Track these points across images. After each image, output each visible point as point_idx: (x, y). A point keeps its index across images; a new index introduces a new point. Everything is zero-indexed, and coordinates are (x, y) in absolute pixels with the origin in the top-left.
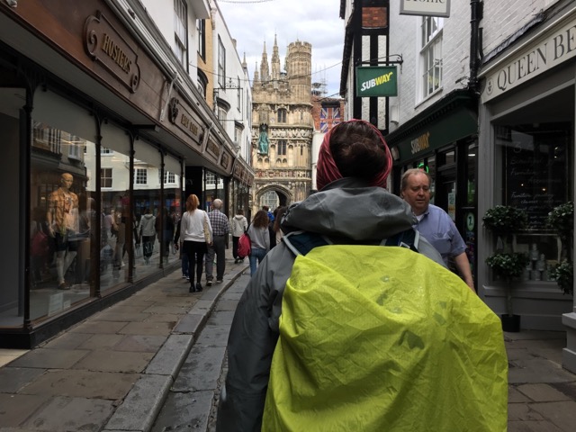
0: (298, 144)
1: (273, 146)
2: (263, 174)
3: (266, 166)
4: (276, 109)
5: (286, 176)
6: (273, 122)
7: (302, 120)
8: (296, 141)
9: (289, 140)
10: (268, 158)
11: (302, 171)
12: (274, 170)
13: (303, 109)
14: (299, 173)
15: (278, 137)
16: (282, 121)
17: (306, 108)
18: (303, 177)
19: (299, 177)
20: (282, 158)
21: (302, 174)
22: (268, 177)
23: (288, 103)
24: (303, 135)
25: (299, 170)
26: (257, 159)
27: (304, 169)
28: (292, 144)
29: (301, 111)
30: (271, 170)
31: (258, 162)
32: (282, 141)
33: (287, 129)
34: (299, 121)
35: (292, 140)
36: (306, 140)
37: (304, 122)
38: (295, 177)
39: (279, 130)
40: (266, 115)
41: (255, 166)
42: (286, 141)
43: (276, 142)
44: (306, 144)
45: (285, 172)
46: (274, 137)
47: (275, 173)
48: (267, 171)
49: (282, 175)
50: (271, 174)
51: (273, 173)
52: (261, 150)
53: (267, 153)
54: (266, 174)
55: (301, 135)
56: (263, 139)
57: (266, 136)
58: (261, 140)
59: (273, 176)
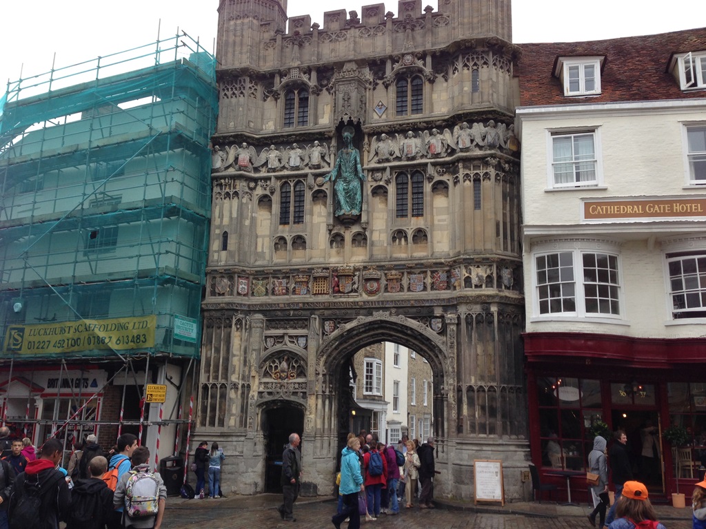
0: (462, 173)
1: (380, 191)
2: (346, 285)
3: (356, 257)
4: (389, 73)
5: (425, 289)
6: (380, 115)
7: (476, 94)
8: (456, 164)
9: (434, 164)
10: (362, 230)
11: (478, 264)
12: (380, 268)
13: (480, 57)
14: (470, 274)
15: (394, 159)
16: (409, 108)
17: (488, 55)
18: (484, 286)
19: (471, 287)
20: (410, 228)
21: (482, 276)
22: (361, 295)
23: (428, 47)
24: (478, 140)
25: (470, 264)
26: (328, 236)
27: (488, 259)
28: (445, 178)
29: (470, 68)
30: (370, 269)
31: (332, 247)
32: (407, 171)
33: (423, 130)
34: (466, 100)
35: (442, 164)
36: (492, 157)
37: (485, 98)
38: (457, 288)
39: (398, 137)
40: (354, 95)
41: (322, 260)
42: (423, 170)
43: (389, 177)
44: (493, 172)
45: (422, 275)
46: (382, 159)
47: (387, 281)
48: (357, 273)
49: (410, 284)
50: (372, 282)
51: (377, 280)
52: (337, 205)
53: (358, 214)
54: (354, 283)
55: (472, 141)
56: (346, 168)
57: (356, 161)
58: (339, 175)
59: (378, 290)
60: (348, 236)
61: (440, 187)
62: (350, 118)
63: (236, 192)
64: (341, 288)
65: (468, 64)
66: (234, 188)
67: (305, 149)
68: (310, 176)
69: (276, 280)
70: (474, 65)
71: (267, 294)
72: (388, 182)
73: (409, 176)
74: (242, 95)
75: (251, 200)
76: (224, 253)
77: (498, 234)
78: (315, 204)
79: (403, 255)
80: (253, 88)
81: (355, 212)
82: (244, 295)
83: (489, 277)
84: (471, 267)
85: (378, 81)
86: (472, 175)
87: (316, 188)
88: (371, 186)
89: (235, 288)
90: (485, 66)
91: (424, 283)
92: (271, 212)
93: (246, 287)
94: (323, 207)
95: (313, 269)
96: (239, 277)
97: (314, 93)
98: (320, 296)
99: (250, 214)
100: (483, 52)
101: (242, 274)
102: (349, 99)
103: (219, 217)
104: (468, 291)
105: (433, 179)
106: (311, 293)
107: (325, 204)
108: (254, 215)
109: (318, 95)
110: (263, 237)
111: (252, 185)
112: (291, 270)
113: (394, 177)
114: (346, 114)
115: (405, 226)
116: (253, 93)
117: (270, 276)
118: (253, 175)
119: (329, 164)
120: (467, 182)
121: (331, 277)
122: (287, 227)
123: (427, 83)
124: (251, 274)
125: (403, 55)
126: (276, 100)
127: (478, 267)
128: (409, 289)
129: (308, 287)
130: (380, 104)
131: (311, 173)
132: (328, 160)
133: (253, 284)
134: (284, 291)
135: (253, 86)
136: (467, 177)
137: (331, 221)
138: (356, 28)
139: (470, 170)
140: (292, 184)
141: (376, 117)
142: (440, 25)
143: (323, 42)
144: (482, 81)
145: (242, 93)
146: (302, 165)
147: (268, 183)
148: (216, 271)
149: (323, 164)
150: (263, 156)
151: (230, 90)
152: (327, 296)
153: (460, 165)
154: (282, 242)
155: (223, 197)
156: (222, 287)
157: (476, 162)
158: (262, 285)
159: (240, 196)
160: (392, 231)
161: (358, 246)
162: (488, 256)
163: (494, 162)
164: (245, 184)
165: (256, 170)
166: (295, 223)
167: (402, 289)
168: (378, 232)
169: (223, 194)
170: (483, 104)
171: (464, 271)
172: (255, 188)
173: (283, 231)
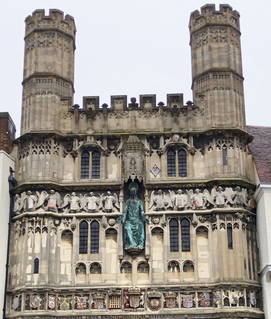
0: (219, 222)
1: (158, 231)
3: (141, 280)
4: (162, 146)
5: (194, 306)
6: (155, 175)
7: (226, 167)
8: (214, 215)
9: (198, 214)
10: (145, 260)
11: (233, 288)
12: (161, 289)
13: (228, 141)
14: (228, 295)
15: (168, 209)
16: (177, 172)
17: (233, 140)
18: (238, 305)
19: (229, 305)
20: (181, 260)
21: (236, 298)
22: (146, 310)
23: (191, 130)
24: (230, 200)
25: (227, 289)
26: (119, 264)
27: (240, 285)
28: (205, 224)
29: (221, 148)
30: (153, 290)
31: (121, 272)
32: (178, 218)
33: (189, 189)
34: (219, 170)
35: (203, 215)
36: (240, 212)
37: (232, 170)
38: (218, 306)
39: (171, 193)
40: (138, 160)
41: (114, 282)
42: (189, 218)
43: (165, 222)
44: (240, 223)
45: (192, 296)
46: (159, 208)
47: (165, 299)
48: (143, 293)
49: (183, 301)
50: (155, 300)
51: (158, 298)
52: (126, 241)
53: (142, 248)
54: (141, 301)
55: (225, 200)
56: (133, 214)
57: (140, 208)
58: (127, 218)
59: (159, 306)
60: (135, 264)
61: (202, 231)
62: (136, 177)
63: (45, 227)
64: (131, 304)
65: (219, 145)
66: (44, 224)
67: (100, 196)
68: (104, 217)
69: (78, 298)
70: (223, 146)
71: (71, 308)
72: (164, 225)
73: (179, 222)
74: (48, 153)
75: (56, 234)
76: (36, 276)
77: (245, 268)
78: (107, 239)
79: (177, 280)
80: (57, 148)
81: (141, 247)
82: (53, 309)
83: (242, 299)
84: (228, 291)
85: (153, 150)
86: (226, 224)
87: (109, 227)
88: (151, 227)
89: (47, 304)
90: (231, 148)
91: (193, 301)
92: (72, 244)
93: (54, 303)
94: (113, 241)
95: (108, 289)
96: (49, 295)
97: (104, 155)
98: (114, 310)
99: (55, 245)
100: (230, 138)
101: (52, 292)
102: (135, 163)
103: (31, 247)
104: (227, 308)
105: (197, 225)
106: (107, 308)
107: (116, 239)
108: (58, 245)
109: (107, 156)
110: (66, 262)
111: (57, 222)
112: (91, 289)
113: (168, 221)
114: (133, 174)
115: (178, 258)
116: (56, 152)
117: (73, 294)
118: (57, 214)
119: (119, 210)
120: (223, 229)
121: (123, 295)
122: (85, 256)
123: (190, 155)
124: (58, 292)
125: (173, 134)
126: (74, 157)
127: (233, 291)
128: (182, 306)
129: (104, 303)
130: (155, 167)
131: (105, 216)
132: (118, 206)
133: (58, 300)
134: (85, 306)
135: (56, 146)
136: (223, 226)
137: (122, 253)
138: (136, 110)
139: (224, 220)
140: (89, 223)
141: (152, 176)
142: (197, 115)
143: (110, 117)
144: (230, 158)
145: (48, 151)
146: (97, 209)
147: (70, 221)
148: (30, 290)
149: (114, 209)
150: (66, 199)
151: (38, 148)
152: (120, 311)
153: (218, 217)
154: (82, 267)
155: (34, 231)
156: (36, 303)
157: (228, 216)
158: (67, 301)
159: (49, 231)
160: (168, 262)
161: (142, 272)
162: (240, 283)
163: (241, 216)
164: (52, 221)
165: (60, 210)
166: (91, 252)
167: (177, 306)
168: (157, 262)
169: (34, 228)
170: (231, 174)
171: (223, 294)
172: (59, 225)
173: (83, 259)
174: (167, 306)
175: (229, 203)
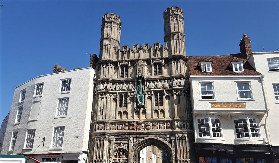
0: (174, 93)
1: (150, 98)
2: (140, 127)
4: (152, 63)
7: (177, 70)
8: (172, 90)
10: (144, 110)
12: (151, 121)
16: (158, 73)
20: (159, 109)
21: (181, 125)
22: (145, 130)
26: (134, 111)
31: (135, 114)
32: (158, 92)
33: (162, 80)
34: (174, 72)
39: (155, 82)
41: (132, 118)
42: (162, 92)
44: (183, 93)
45: (163, 124)
46: (150, 88)
47: (153, 125)
48: (144, 123)
49: (160, 127)
50: (148, 126)
51: (150, 125)
52: (137, 102)
53: (143, 105)
55: (177, 84)
56: (140, 91)
57: (143, 88)
58: (138, 93)
59: (150, 129)
60: (141, 111)
61: (168, 97)
62: (141, 76)
63: (106, 97)
65: (174, 62)
66: (106, 95)
69: (118, 125)
70: (176, 62)
71: (115, 130)
72: (152, 95)
73: (159, 94)
75: (110, 99)
76: (102, 116)
77: (185, 112)
79: (157, 118)
82: (108, 130)
83: (184, 125)
84: (178, 122)
85: (148, 65)
86: (177, 94)
87: (131, 96)
88: (147, 96)
89: (106, 128)
90: (179, 63)
91: (164, 126)
92: (117, 103)
93: (109, 127)
95: (130, 121)
96: (107, 124)
97: (129, 68)
98: (132, 130)
100: (179, 59)
103: (100, 105)
105: (165, 95)
106: (129, 129)
107: (133, 101)
108: (111, 104)
109: (131, 68)
110: (114, 111)
111: (111, 95)
112: (123, 122)
113: (154, 93)
116: (111, 67)
117: (116, 124)
118: (111, 92)
120: (176, 96)
121: (135, 124)
123: (163, 67)
124: (111, 123)
125: (156, 58)
126: (118, 69)
127: (180, 122)
128: (159, 129)
129: (128, 127)
130: (149, 72)
133: (111, 126)
134: (121, 129)
135: (111, 65)
137: (135, 106)
138: (142, 50)
139: (176, 92)
140: (123, 95)
141: (148, 75)
142: (165, 50)
143: (132, 53)
144: (179, 67)
145: (108, 67)
146: (126, 89)
147: (116, 94)
148: (99, 122)
149: (133, 89)
151: (104, 66)
152: (134, 130)
153: (174, 91)
154: (120, 113)
155: (102, 99)
156: (101, 127)
157: (178, 90)
158: (114, 127)
160: (154, 110)
161: (143, 114)
163: (183, 90)
164: (109, 94)
165: (112, 90)
166: (124, 107)
167: (157, 128)
168: (149, 110)
169: (102, 97)
170: (179, 73)
171: (176, 123)
172: (112, 96)
173: (120, 109)
174: (153, 128)
175: (178, 85)
